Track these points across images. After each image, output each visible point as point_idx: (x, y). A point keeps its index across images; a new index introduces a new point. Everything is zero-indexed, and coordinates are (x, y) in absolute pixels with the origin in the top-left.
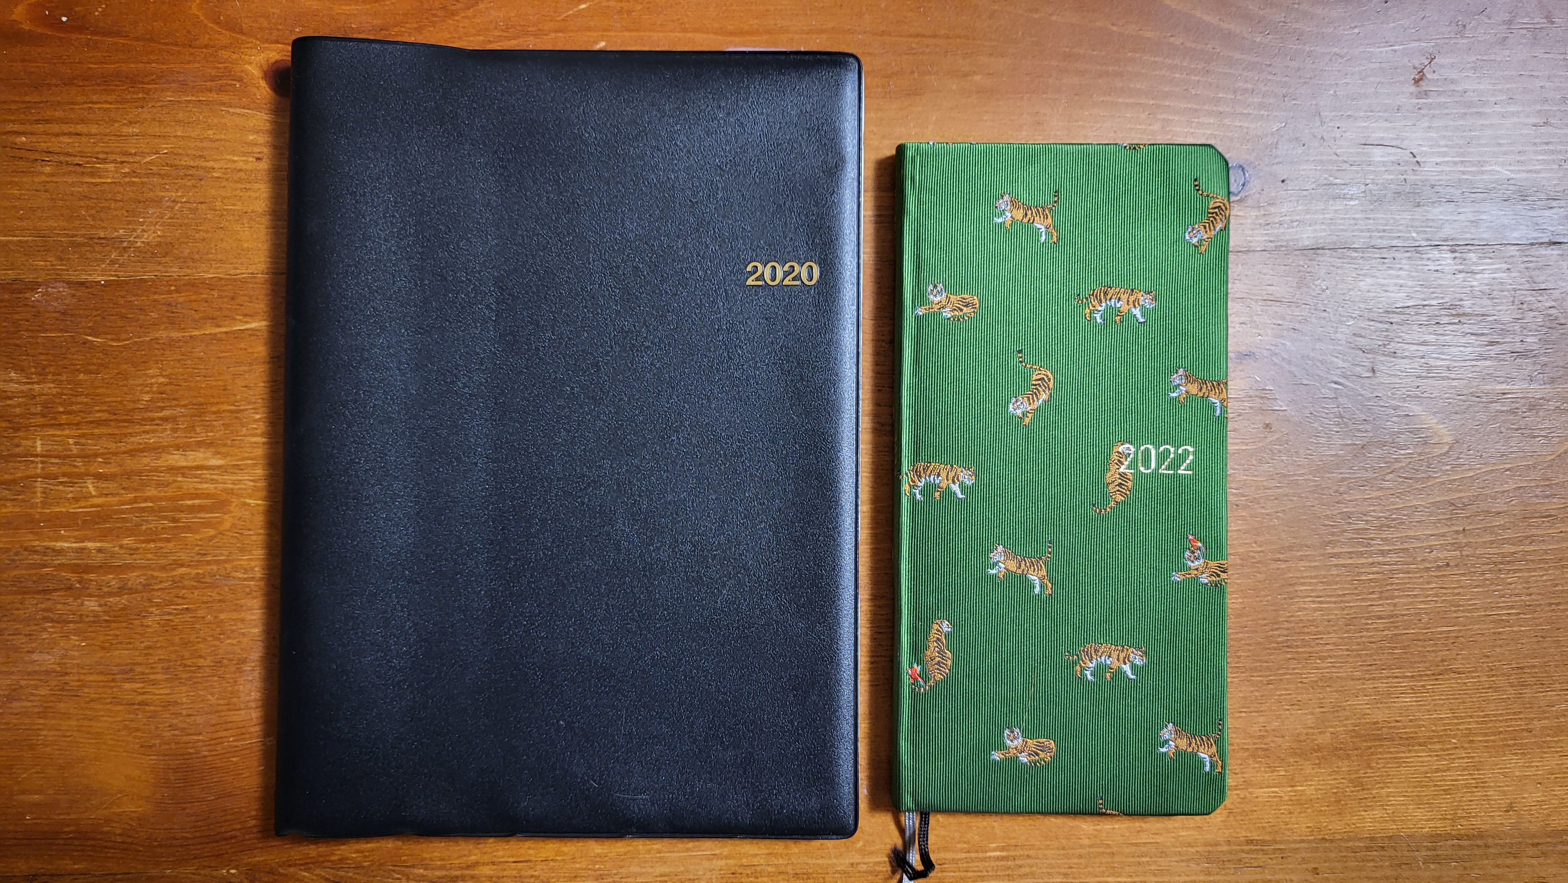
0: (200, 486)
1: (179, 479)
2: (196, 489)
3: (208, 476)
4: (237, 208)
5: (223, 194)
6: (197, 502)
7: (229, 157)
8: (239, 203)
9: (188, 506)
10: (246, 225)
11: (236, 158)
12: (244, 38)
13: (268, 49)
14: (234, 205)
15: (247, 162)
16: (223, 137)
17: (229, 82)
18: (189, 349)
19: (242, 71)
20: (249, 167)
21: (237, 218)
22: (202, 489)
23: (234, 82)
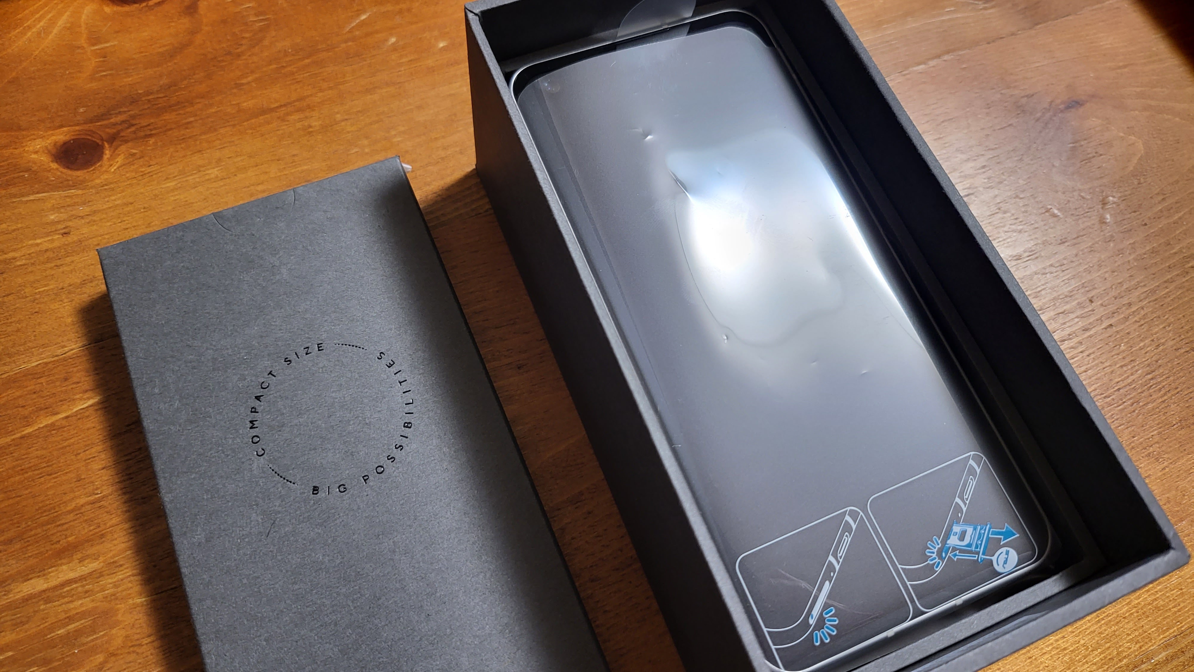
0: (72, 606)
1: (42, 607)
2: (66, 612)
3: (80, 589)
4: (52, 287)
5: (31, 278)
6: (71, 627)
7: (30, 242)
8: (52, 282)
9: (61, 637)
10: (66, 301)
11: (38, 241)
12: (24, 133)
13: (53, 135)
14: (46, 286)
15: (52, 241)
16: (19, 226)
17: (16, 175)
18: (23, 452)
19: (29, 161)
20: (56, 244)
21: (53, 297)
22: (75, 608)
23: (21, 174)
